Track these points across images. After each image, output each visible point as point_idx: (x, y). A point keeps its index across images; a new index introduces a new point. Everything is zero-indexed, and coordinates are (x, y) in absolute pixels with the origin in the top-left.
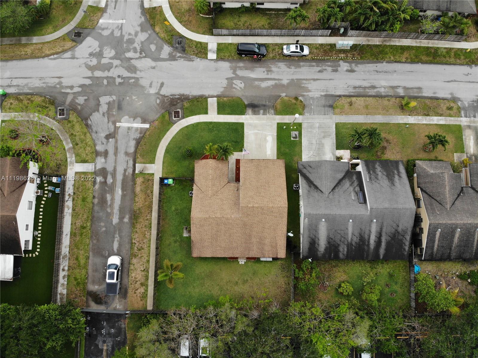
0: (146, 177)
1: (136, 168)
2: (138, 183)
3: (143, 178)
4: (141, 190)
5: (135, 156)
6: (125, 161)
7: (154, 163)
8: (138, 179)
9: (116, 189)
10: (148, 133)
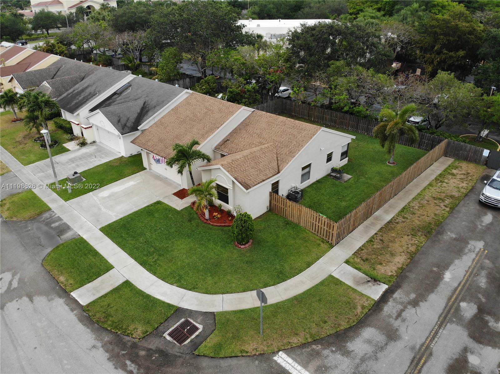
0: (366, 267)
1: (381, 293)
2: (395, 268)
3: (374, 269)
4: (392, 255)
5: (367, 316)
6: (404, 320)
7: (331, 276)
8: (390, 274)
9: (456, 285)
10: (295, 341)
